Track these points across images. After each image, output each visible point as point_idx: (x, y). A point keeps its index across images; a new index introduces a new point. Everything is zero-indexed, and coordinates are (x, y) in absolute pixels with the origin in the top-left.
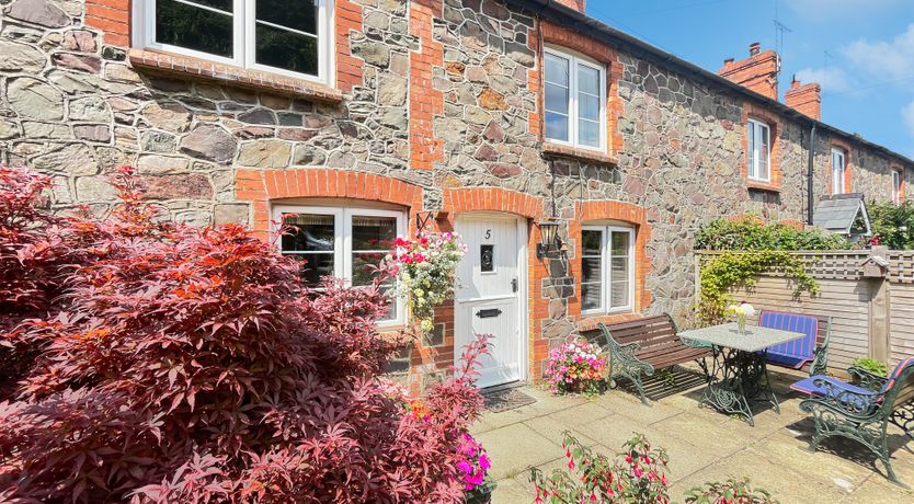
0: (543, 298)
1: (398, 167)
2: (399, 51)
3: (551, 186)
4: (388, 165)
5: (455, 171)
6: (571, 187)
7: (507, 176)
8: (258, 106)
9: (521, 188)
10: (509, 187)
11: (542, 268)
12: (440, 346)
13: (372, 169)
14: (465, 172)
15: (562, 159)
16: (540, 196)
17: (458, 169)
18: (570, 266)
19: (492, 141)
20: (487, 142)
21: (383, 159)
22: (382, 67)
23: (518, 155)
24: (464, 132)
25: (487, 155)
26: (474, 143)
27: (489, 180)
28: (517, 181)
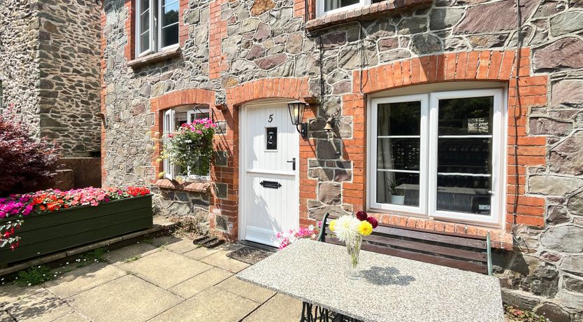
0: (310, 178)
1: (203, 81)
2: (204, 7)
3: (319, 63)
4: (198, 81)
5: (234, 74)
6: (347, 56)
7: (272, 67)
8: (156, 68)
9: (285, 73)
10: (273, 75)
11: (309, 149)
12: (224, 199)
13: (192, 85)
14: (241, 73)
15: (335, 29)
16: (306, 76)
17: (236, 72)
18: (344, 147)
19: (260, 41)
20: (257, 43)
21: (197, 79)
22: (197, 22)
23: (283, 44)
24: (240, 42)
25: (256, 54)
26: (247, 48)
27: (257, 74)
28: (282, 67)
